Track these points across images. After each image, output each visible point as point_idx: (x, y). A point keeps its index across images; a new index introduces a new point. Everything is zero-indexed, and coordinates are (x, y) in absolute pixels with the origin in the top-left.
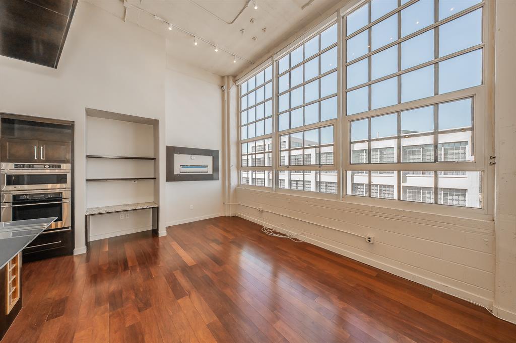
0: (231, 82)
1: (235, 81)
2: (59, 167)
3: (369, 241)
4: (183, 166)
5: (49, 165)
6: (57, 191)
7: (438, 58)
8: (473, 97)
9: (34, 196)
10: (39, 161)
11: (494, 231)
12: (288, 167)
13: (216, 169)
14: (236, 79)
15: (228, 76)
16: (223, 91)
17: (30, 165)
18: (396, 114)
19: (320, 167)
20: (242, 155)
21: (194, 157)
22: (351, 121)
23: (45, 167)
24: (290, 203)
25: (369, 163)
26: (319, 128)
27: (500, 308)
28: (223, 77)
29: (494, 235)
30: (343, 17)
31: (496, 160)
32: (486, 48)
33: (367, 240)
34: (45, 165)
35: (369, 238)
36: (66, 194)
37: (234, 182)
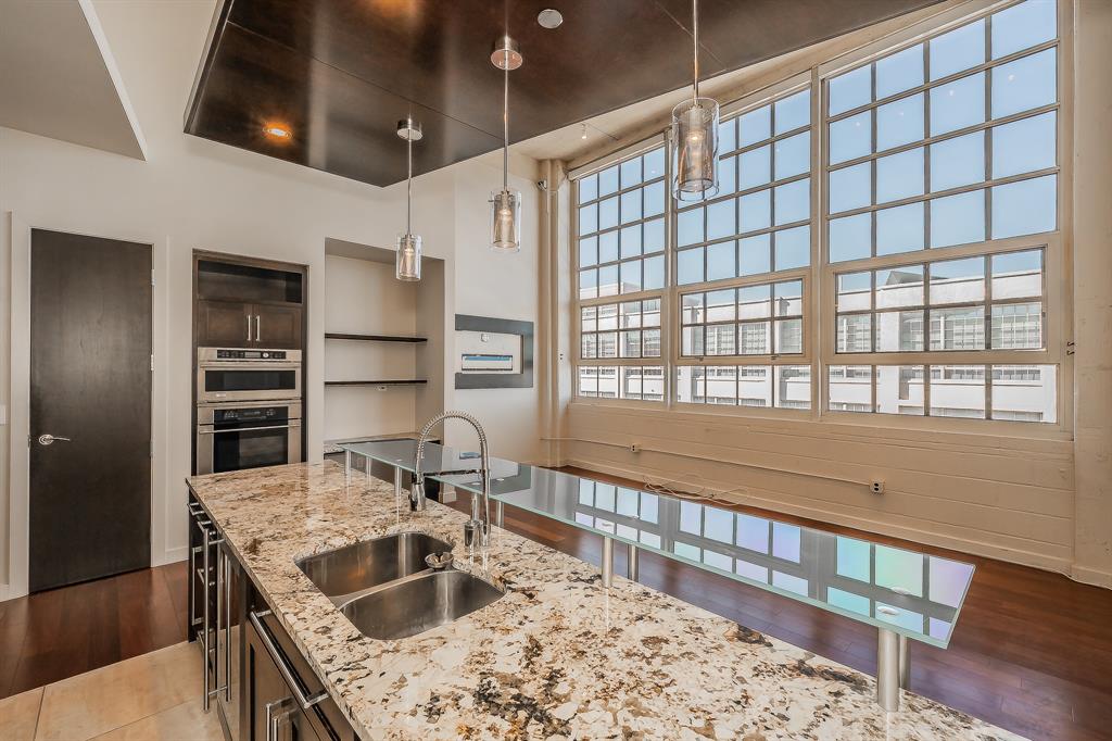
0: (560, 174)
1: (567, 171)
2: (283, 355)
3: (877, 489)
4: (468, 356)
5: (269, 352)
6: (281, 404)
7: (990, 179)
8: (1043, 248)
9: (246, 414)
10: (253, 344)
11: (1073, 455)
12: (701, 359)
13: (527, 364)
14: (572, 166)
15: (552, 161)
16: (541, 192)
17: (239, 352)
18: (922, 266)
19: (774, 358)
20: (582, 333)
21: (487, 336)
22: (837, 274)
23: (262, 357)
24: (708, 430)
25: (873, 351)
26: (772, 284)
27: (1082, 568)
28: (540, 163)
29: (1073, 462)
30: (823, 81)
31: (1075, 348)
32: (1062, 174)
33: (873, 488)
34: (262, 353)
35: (876, 485)
36: (294, 411)
37: (564, 392)
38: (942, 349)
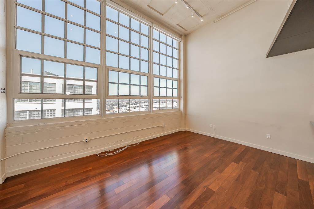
38: (73, 93)
